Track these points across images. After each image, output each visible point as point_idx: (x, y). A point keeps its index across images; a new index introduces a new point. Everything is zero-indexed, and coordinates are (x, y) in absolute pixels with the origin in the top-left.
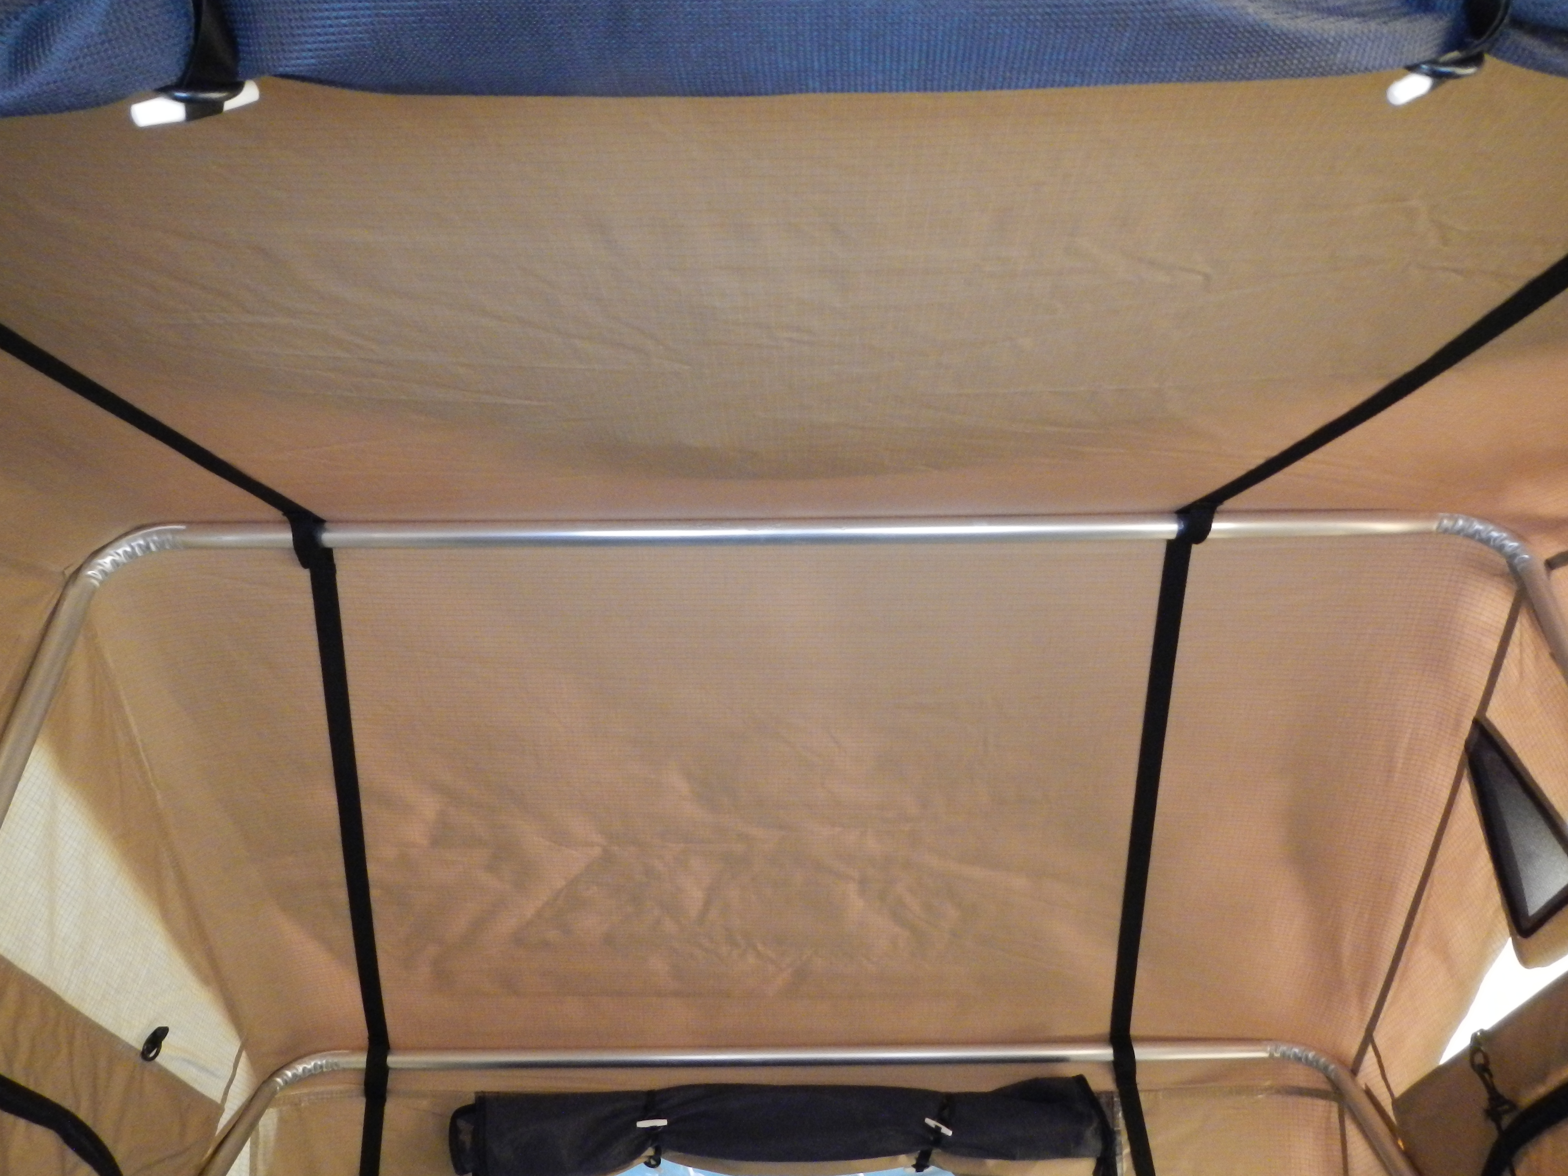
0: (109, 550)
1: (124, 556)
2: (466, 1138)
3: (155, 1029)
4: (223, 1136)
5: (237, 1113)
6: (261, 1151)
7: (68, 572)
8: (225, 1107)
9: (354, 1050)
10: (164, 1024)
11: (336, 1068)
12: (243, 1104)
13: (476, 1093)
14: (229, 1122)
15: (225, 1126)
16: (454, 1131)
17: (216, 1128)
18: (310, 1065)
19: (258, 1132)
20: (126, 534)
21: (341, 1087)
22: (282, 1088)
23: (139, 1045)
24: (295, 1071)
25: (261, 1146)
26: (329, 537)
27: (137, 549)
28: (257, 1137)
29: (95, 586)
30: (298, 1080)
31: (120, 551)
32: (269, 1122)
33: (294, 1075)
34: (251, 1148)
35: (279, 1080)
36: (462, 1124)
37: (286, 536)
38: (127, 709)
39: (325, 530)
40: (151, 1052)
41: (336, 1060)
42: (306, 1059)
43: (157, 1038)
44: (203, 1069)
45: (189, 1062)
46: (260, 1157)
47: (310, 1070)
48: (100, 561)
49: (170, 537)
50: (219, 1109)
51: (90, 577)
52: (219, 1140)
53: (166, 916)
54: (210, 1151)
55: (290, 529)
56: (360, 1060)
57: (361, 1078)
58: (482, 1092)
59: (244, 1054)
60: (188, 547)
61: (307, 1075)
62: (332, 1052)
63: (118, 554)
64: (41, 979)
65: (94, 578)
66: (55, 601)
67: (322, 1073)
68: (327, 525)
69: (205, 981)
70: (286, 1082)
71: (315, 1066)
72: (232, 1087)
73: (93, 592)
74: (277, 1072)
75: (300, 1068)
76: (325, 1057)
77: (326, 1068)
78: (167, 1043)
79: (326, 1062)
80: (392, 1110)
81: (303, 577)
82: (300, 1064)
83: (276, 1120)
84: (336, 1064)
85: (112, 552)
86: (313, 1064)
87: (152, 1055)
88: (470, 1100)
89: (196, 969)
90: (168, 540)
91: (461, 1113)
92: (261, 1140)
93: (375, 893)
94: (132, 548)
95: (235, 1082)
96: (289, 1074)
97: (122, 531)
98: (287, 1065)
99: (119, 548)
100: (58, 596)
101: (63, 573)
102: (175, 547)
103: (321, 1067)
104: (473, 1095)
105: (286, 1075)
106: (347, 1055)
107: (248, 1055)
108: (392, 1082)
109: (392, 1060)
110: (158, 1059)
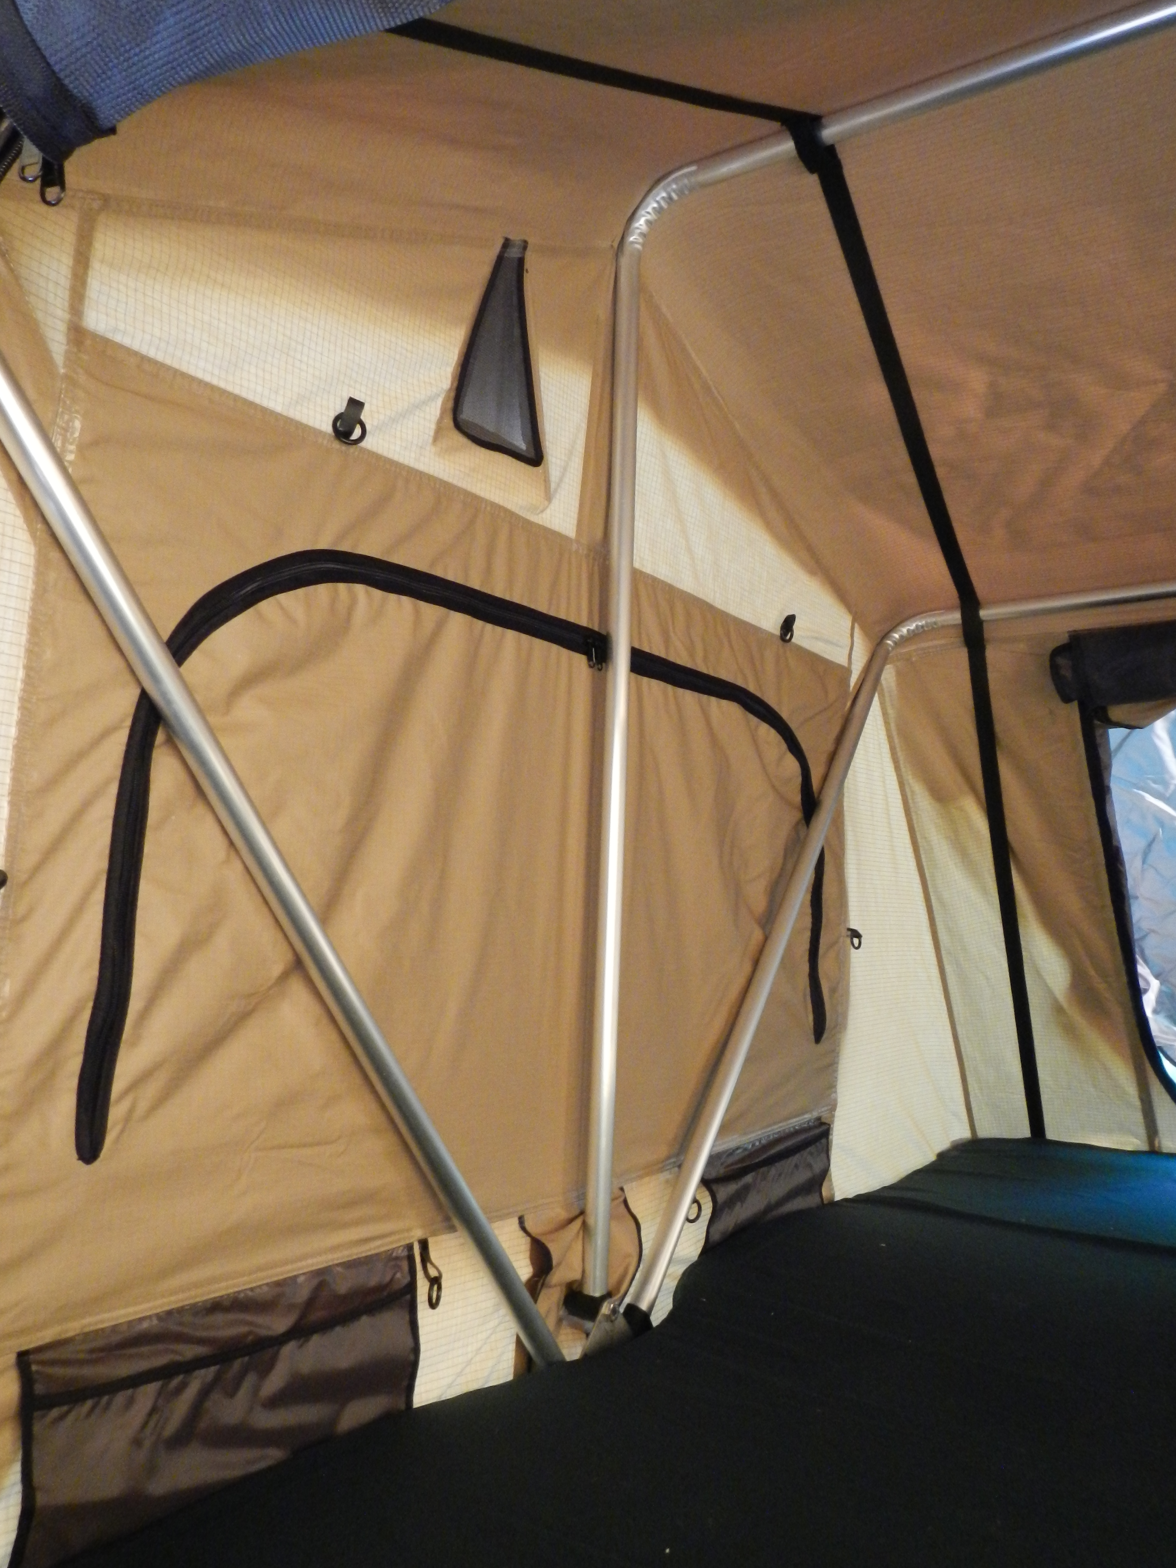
0: (642, 212)
1: (654, 213)
2: (1067, 673)
3: (785, 617)
4: (856, 692)
5: (862, 672)
6: (887, 699)
7: (616, 245)
8: (852, 669)
9: (949, 609)
10: (791, 613)
11: (935, 626)
12: (865, 665)
13: (1069, 632)
14: (858, 679)
15: (856, 684)
16: (1054, 670)
17: (849, 686)
18: (913, 626)
19: (881, 685)
20: (650, 191)
21: (943, 642)
22: (893, 648)
23: (777, 632)
24: (901, 633)
25: (887, 694)
26: (829, 133)
27: (663, 204)
28: (882, 690)
29: (638, 250)
30: (904, 640)
31: (649, 209)
32: (889, 676)
33: (901, 637)
34: (879, 697)
35: (889, 642)
36: (1061, 661)
37: (788, 146)
38: (693, 355)
39: (825, 127)
40: (786, 635)
41: (933, 620)
42: (908, 622)
43: (788, 624)
44: (828, 642)
45: (817, 638)
46: (888, 704)
47: (913, 631)
48: (637, 225)
49: (686, 181)
50: (848, 671)
51: (632, 243)
52: (854, 694)
53: (769, 526)
54: (849, 704)
55: (791, 138)
56: (955, 617)
57: (960, 631)
58: (1075, 631)
59: (856, 625)
60: (704, 185)
61: (912, 635)
62: (929, 613)
63: (648, 213)
64: (695, 594)
65: (636, 243)
66: (613, 276)
67: (924, 631)
68: (824, 121)
69: (812, 572)
70: (895, 643)
71: (917, 626)
72: (853, 653)
73: (639, 257)
74: (886, 635)
75: (904, 630)
76: (925, 617)
77: (927, 627)
78: (796, 626)
79: (926, 622)
80: (992, 655)
81: (811, 183)
82: (903, 627)
83: (894, 674)
84: (935, 623)
85: (643, 212)
86: (914, 625)
87: (788, 637)
88: (1064, 639)
89: (804, 564)
90: (686, 186)
91: (1057, 652)
92: (886, 690)
93: (941, 472)
94: (658, 202)
95: (854, 648)
96: (896, 636)
97: (646, 189)
98: (893, 629)
99: (647, 207)
100: (613, 270)
101: (612, 246)
102: (692, 189)
103: (922, 627)
104: (1067, 635)
105: (894, 637)
106: (942, 614)
107: (859, 625)
108: (989, 632)
109: (984, 613)
110: (793, 640)
